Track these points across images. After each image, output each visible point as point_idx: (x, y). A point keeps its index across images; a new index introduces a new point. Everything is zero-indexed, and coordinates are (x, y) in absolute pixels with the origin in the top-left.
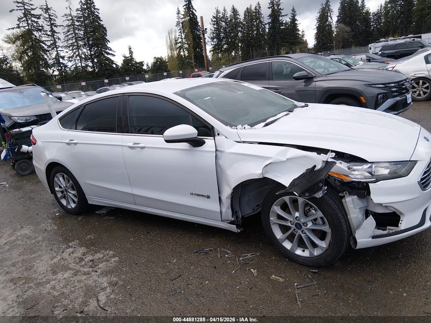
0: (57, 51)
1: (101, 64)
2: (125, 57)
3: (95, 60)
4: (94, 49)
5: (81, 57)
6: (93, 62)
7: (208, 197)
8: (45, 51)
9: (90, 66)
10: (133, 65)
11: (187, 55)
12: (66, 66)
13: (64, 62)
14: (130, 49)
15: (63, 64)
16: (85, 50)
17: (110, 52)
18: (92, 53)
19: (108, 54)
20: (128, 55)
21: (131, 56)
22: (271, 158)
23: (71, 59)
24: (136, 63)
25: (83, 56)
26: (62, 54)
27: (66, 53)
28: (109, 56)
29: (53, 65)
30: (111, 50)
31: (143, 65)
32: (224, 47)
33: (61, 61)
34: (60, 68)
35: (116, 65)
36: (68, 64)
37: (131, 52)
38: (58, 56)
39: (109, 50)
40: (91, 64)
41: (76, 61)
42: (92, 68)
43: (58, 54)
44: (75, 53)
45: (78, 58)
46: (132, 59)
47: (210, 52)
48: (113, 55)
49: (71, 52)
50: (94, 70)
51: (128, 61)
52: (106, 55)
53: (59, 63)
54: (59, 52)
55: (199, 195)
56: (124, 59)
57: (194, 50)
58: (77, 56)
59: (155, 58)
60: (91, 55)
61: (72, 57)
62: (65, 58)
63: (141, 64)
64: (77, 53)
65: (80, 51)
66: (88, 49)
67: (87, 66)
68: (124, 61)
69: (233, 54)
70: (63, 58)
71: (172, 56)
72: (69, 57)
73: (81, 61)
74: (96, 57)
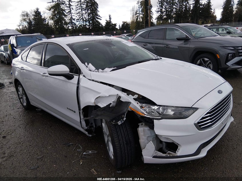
0: (71, 16)
1: (93, 24)
2: (107, 21)
3: (91, 22)
4: (91, 15)
5: (83, 20)
6: (89, 23)
7: (75, 112)
8: (65, 16)
9: (88, 25)
10: (111, 25)
11: (141, 21)
12: (75, 24)
13: (74, 22)
14: (110, 16)
15: (74, 23)
16: (86, 16)
17: (99, 17)
18: (89, 18)
19: (98, 18)
20: (108, 20)
21: (110, 20)
22: (100, 93)
23: (78, 21)
24: (113, 24)
25: (85, 19)
26: (74, 18)
27: (75, 17)
28: (98, 20)
29: (69, 23)
30: (100, 16)
31: (116, 26)
32: (164, 17)
33: (73, 22)
34: (72, 25)
35: (102, 25)
36: (76, 23)
37: (110, 18)
38: (71, 19)
39: (99, 16)
40: (88, 24)
41: (81, 21)
42: (88, 26)
43: (72, 17)
44: (80, 17)
45: (82, 20)
46: (110, 22)
47: (155, 19)
48: (100, 19)
49: (78, 16)
50: (90, 27)
51: (109, 23)
52: (97, 19)
53: (72, 23)
54: (72, 16)
55: (71, 110)
56: (106, 22)
57: (146, 18)
58: (81, 19)
59: (123, 22)
60: (89, 19)
61: (78, 19)
62: (75, 20)
63: (115, 25)
64: (81, 18)
65: (83, 17)
66: (87, 15)
67: (86, 25)
68: (106, 23)
69: (169, 21)
70: (74, 19)
71: (133, 21)
72: (77, 20)
73: (83, 22)
74: (91, 20)
